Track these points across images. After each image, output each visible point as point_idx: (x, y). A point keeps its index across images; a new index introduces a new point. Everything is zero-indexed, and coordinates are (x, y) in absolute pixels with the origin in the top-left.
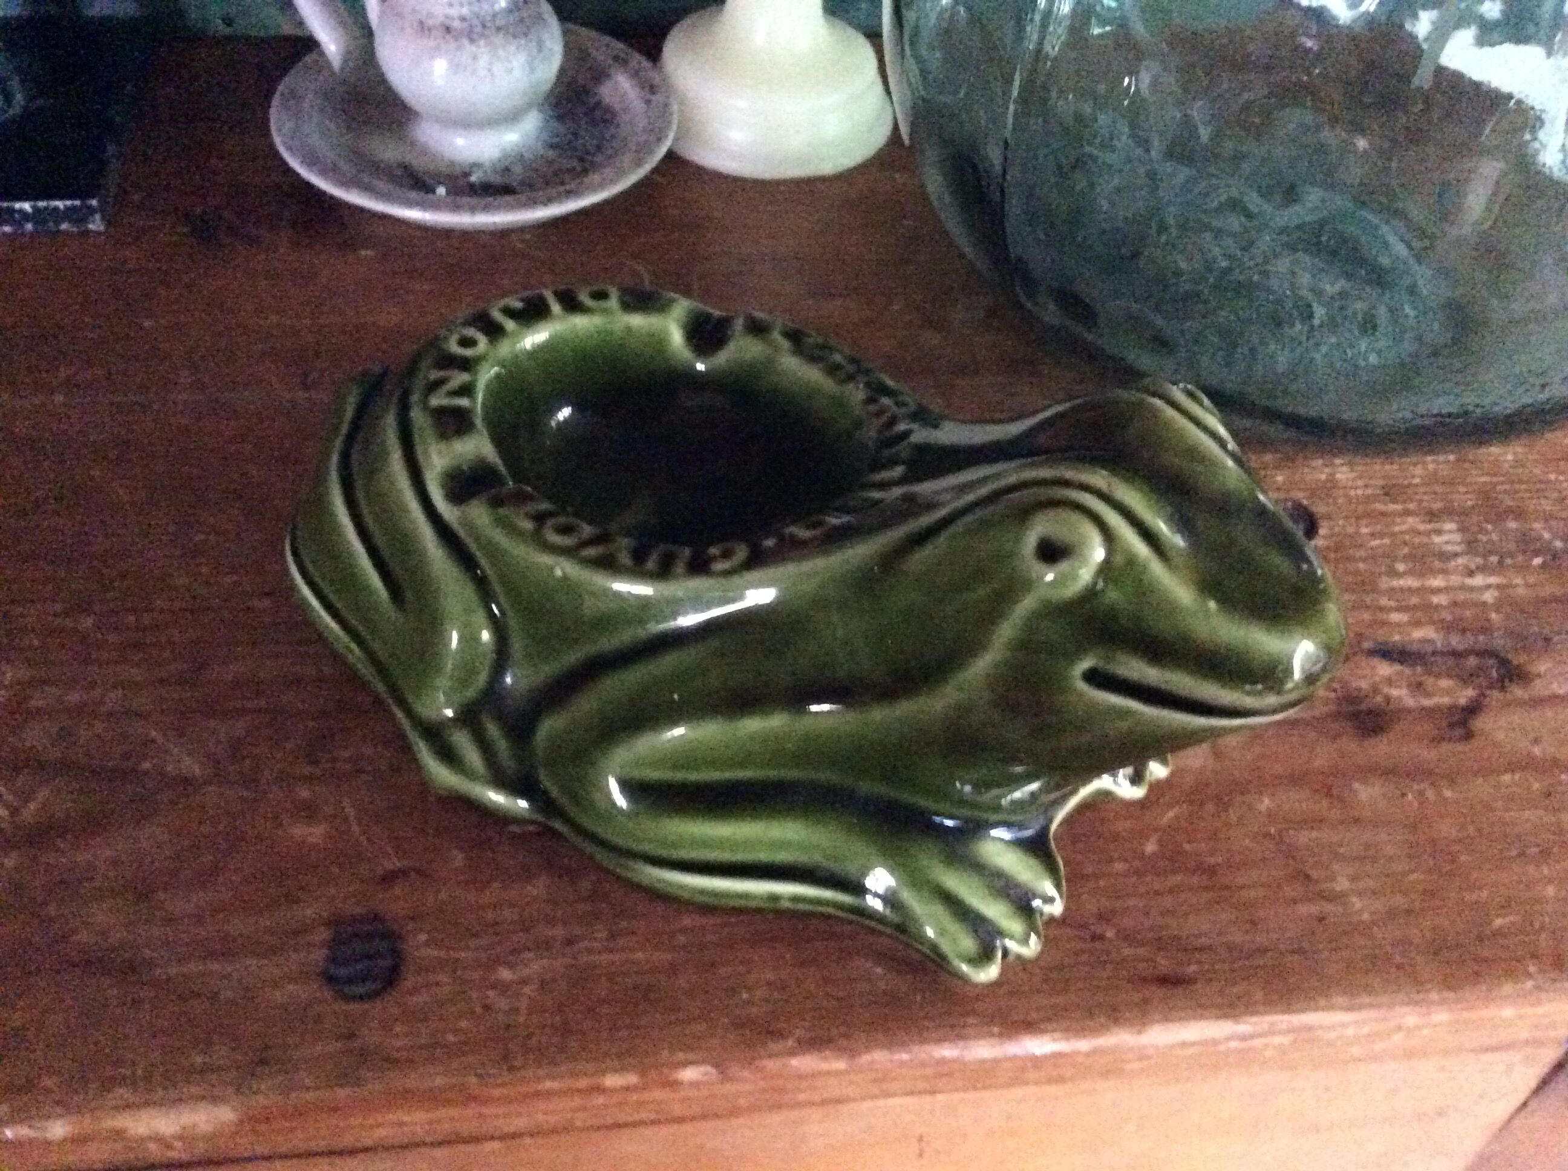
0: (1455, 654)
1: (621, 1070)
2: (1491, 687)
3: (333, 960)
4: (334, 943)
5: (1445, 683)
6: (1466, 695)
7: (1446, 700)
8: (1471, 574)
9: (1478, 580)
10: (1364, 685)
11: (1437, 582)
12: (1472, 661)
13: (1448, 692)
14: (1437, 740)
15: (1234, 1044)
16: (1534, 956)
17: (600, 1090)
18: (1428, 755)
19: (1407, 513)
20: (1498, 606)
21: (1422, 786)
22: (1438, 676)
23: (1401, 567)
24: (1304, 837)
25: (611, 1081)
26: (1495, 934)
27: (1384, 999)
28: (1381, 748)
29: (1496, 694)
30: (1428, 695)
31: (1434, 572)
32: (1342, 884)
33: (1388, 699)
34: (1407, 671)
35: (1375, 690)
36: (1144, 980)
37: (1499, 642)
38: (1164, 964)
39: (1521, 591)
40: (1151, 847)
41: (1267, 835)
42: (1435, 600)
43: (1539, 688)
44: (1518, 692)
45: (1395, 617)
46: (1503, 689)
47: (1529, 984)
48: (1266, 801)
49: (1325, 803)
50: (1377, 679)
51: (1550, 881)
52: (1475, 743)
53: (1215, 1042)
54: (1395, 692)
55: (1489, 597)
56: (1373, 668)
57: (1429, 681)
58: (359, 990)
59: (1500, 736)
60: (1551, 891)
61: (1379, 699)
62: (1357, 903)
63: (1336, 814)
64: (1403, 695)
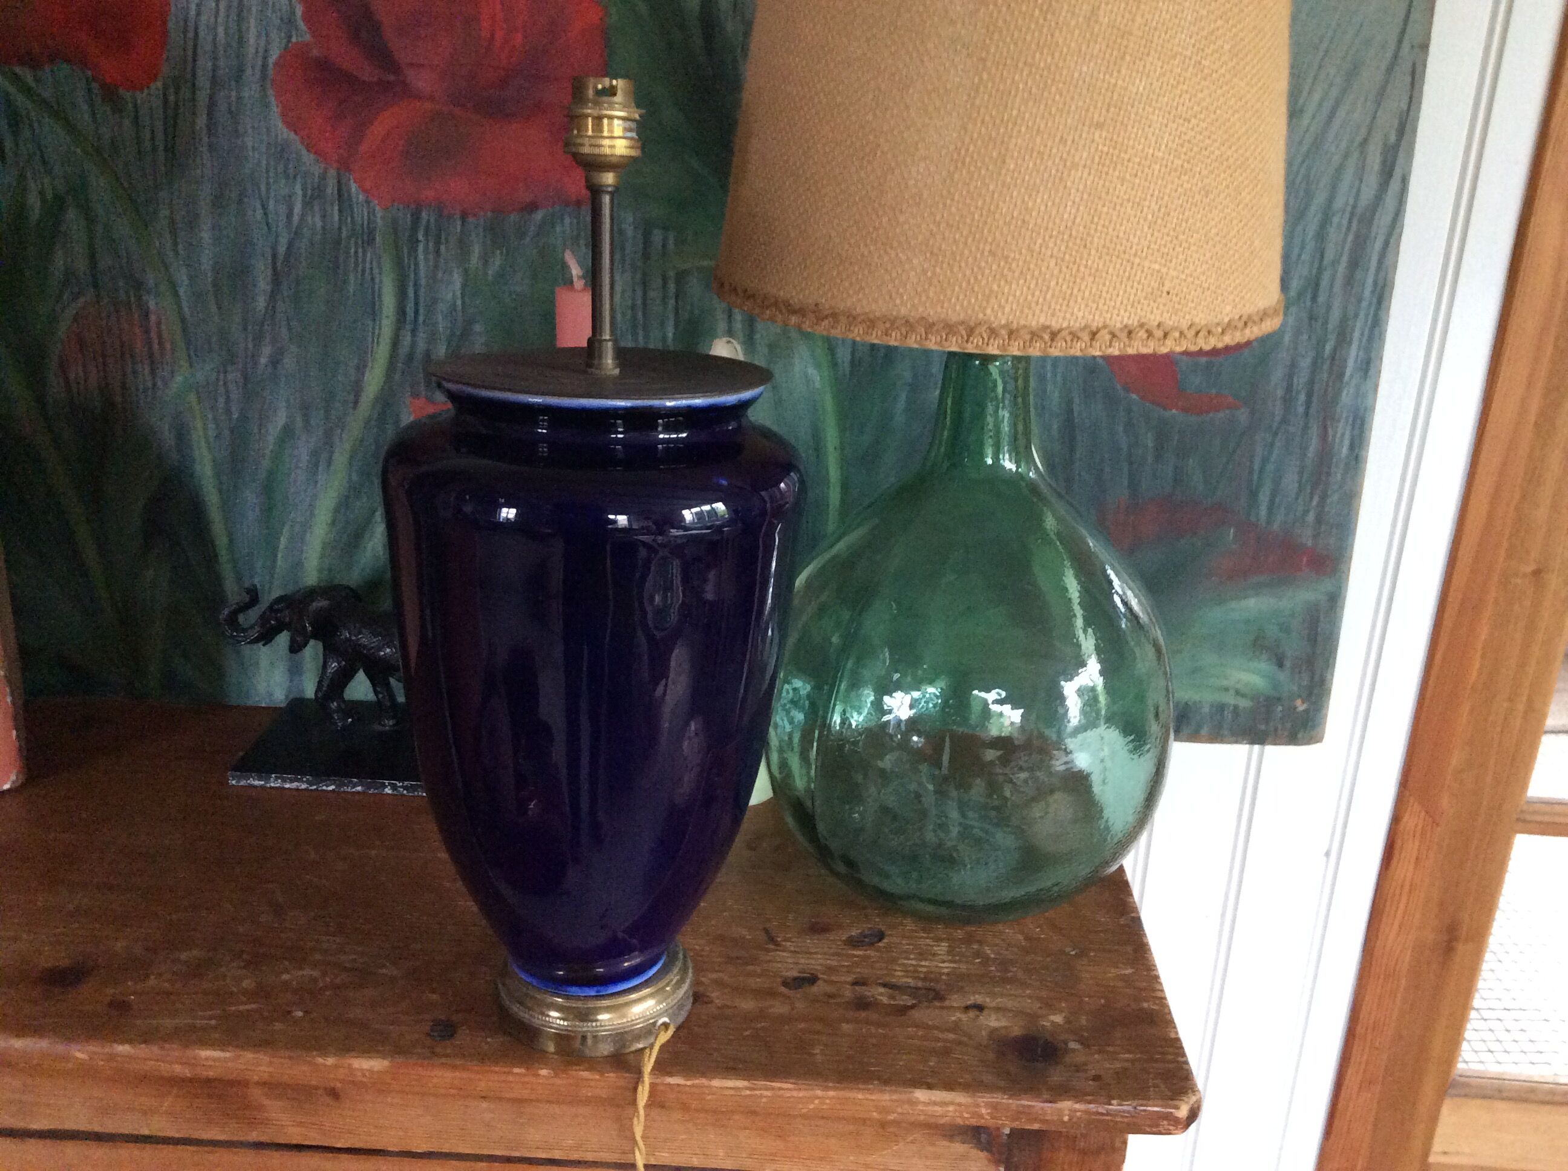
0: (917, 988)
1: (520, 1067)
2: (925, 1001)
3: (433, 1029)
4: (434, 1026)
5: (905, 997)
6: (912, 1003)
7: (902, 1003)
8: (944, 962)
9: (946, 965)
10: (869, 994)
11: (923, 963)
12: (923, 992)
13: (905, 1000)
14: (886, 1014)
15: (748, 1092)
16: (880, 1080)
17: (512, 1073)
18: (881, 1019)
19: (927, 938)
20: (948, 974)
21: (872, 1027)
22: (904, 995)
23: (912, 956)
24: (811, 1037)
25: (516, 1071)
26: (868, 1072)
27: (810, 1083)
28: (864, 1014)
29: (925, 1003)
30: (895, 1000)
31: (926, 960)
32: (817, 1051)
33: (877, 1000)
34: (891, 992)
35: (874, 997)
36: (721, 1067)
37: (938, 987)
38: (731, 1064)
39: (964, 971)
40: (747, 1033)
41: (797, 1035)
42: (920, 969)
43: (947, 1003)
44: (937, 1004)
45: (899, 973)
46: (930, 1002)
47: (872, 1087)
48: (803, 1025)
49: (826, 1028)
50: (877, 993)
51: (904, 1060)
52: (904, 1017)
53: (740, 1089)
54: (881, 998)
55: (946, 971)
56: (877, 989)
57: (899, 996)
58: (438, 1038)
59: (918, 1016)
60: (901, 1063)
61: (873, 999)
62: (818, 1057)
63: (829, 1032)
64: (885, 1000)
